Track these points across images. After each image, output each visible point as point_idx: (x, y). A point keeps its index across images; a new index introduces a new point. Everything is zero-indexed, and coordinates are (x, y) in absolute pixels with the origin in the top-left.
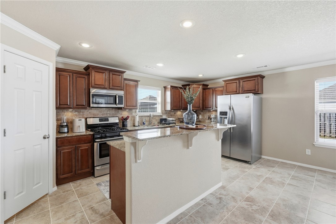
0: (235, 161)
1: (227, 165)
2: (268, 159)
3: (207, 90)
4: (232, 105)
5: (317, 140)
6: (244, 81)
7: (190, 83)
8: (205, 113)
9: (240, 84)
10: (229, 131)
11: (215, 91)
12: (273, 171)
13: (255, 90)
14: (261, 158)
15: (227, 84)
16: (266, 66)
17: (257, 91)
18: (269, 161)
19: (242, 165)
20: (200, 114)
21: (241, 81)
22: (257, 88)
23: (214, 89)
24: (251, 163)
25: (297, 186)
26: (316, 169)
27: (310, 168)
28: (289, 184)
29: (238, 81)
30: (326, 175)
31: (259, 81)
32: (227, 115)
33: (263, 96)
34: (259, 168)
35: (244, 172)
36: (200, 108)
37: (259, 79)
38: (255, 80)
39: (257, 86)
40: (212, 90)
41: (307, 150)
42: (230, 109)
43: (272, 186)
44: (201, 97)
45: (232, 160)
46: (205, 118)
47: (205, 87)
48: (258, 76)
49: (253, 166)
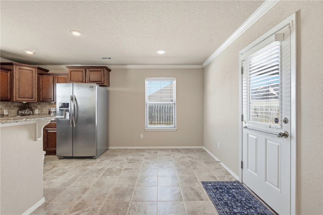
0: (79, 160)
1: (66, 168)
2: (114, 149)
3: (45, 76)
4: (75, 96)
5: (147, 126)
6: (90, 71)
7: (13, 62)
8: (44, 107)
9: (86, 73)
10: (71, 126)
11: (56, 78)
12: (115, 161)
13: (101, 81)
14: (107, 149)
15: (72, 71)
16: (110, 58)
17: (103, 82)
18: (114, 150)
19: (85, 162)
20: (36, 107)
21: (87, 71)
22: (103, 80)
23: (54, 76)
24: (96, 157)
25: (131, 169)
26: (146, 149)
27: (143, 149)
28: (126, 169)
29: (84, 70)
30: (151, 152)
31: (105, 73)
32: (68, 108)
33: (110, 89)
34: (103, 160)
35: (85, 170)
36: (34, 99)
37: (105, 71)
38: (101, 71)
39: (103, 78)
40: (52, 76)
41: (141, 135)
42: (72, 99)
43: (110, 176)
44: (34, 84)
45: (75, 159)
46: (44, 112)
47: (43, 72)
48: (104, 68)
49: (98, 160)
